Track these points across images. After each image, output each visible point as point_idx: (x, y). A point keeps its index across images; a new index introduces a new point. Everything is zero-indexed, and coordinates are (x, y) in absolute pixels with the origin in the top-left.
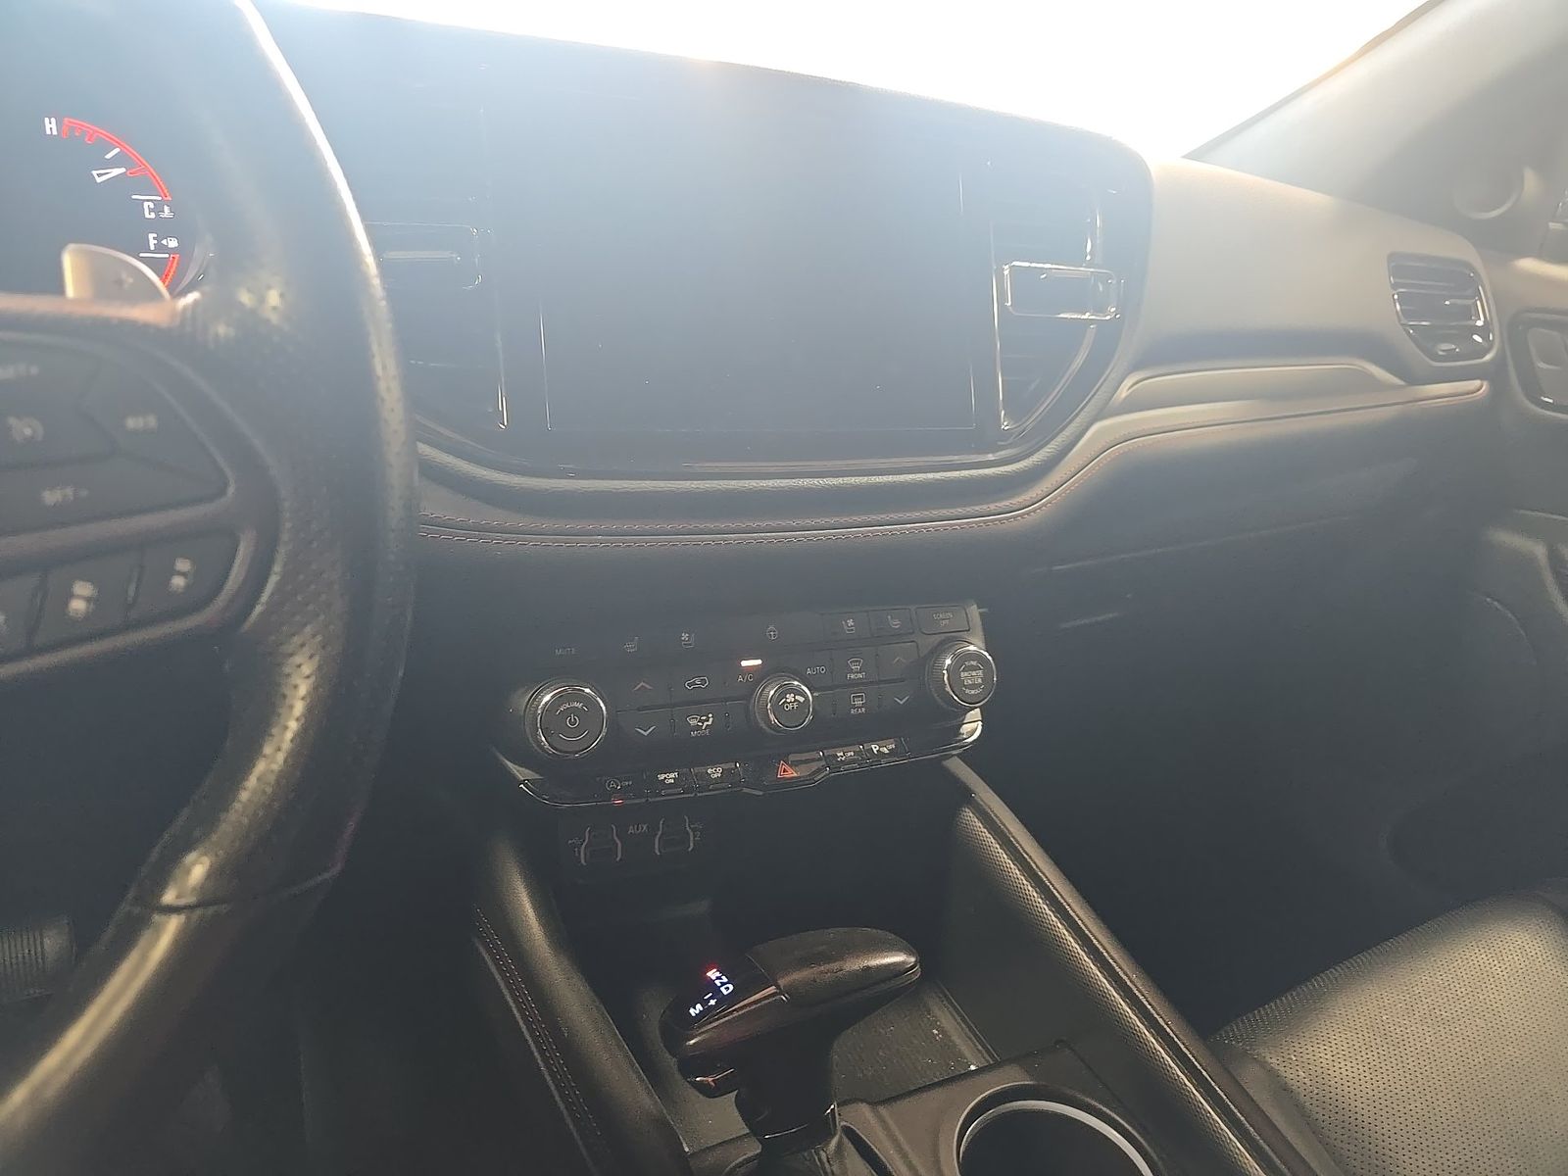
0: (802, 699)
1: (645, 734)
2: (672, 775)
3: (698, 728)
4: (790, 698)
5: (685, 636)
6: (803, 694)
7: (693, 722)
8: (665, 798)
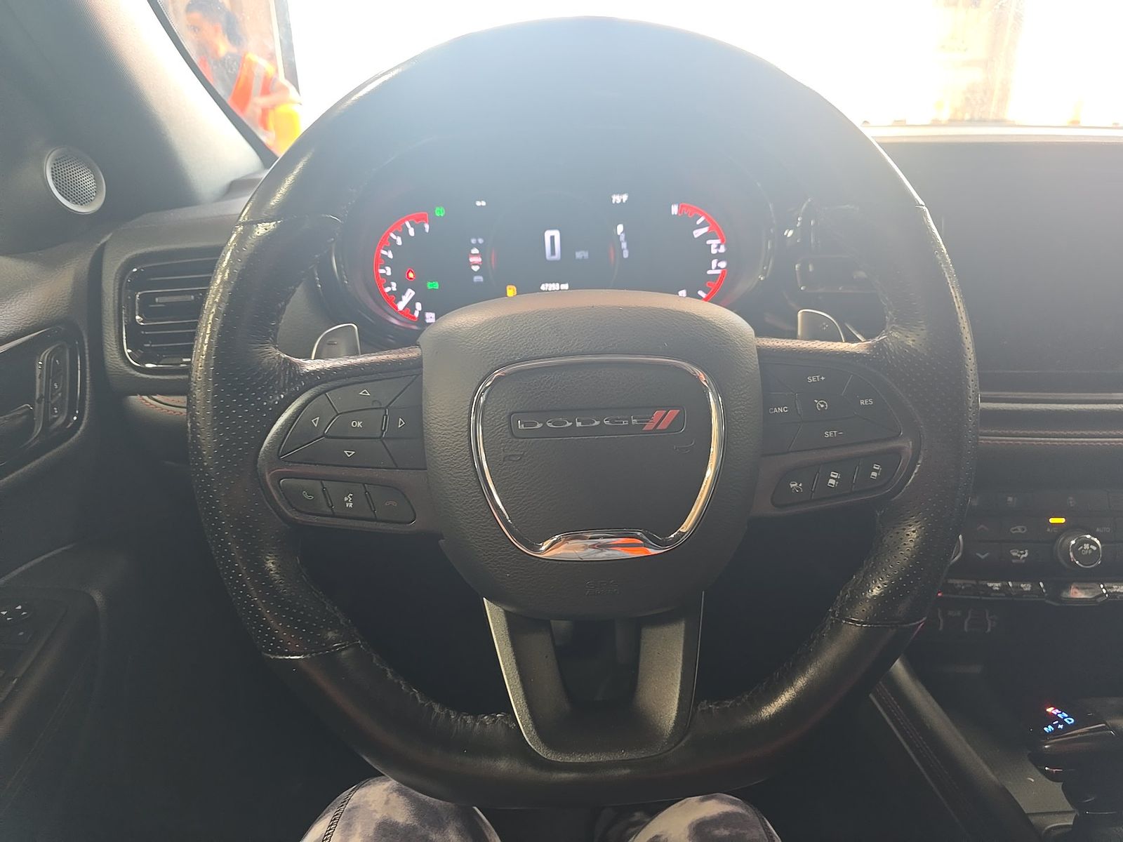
0: (1095, 548)
1: (982, 557)
2: (997, 585)
3: (1017, 558)
4: (1086, 546)
5: (1010, 499)
6: (1095, 544)
7: (1014, 554)
8: (993, 598)
